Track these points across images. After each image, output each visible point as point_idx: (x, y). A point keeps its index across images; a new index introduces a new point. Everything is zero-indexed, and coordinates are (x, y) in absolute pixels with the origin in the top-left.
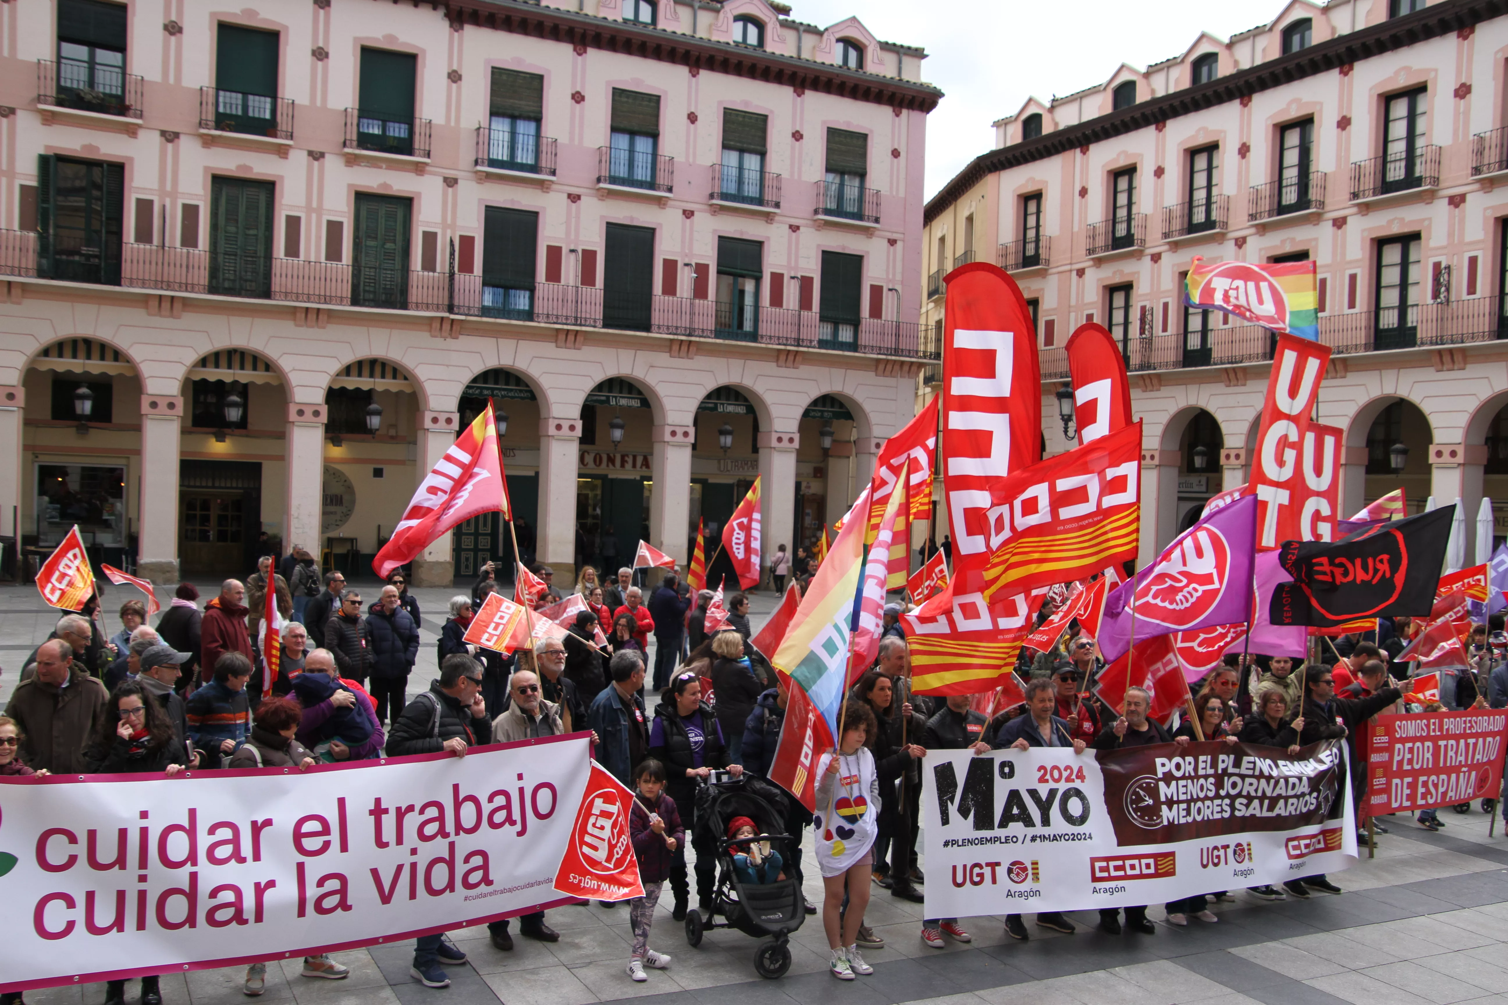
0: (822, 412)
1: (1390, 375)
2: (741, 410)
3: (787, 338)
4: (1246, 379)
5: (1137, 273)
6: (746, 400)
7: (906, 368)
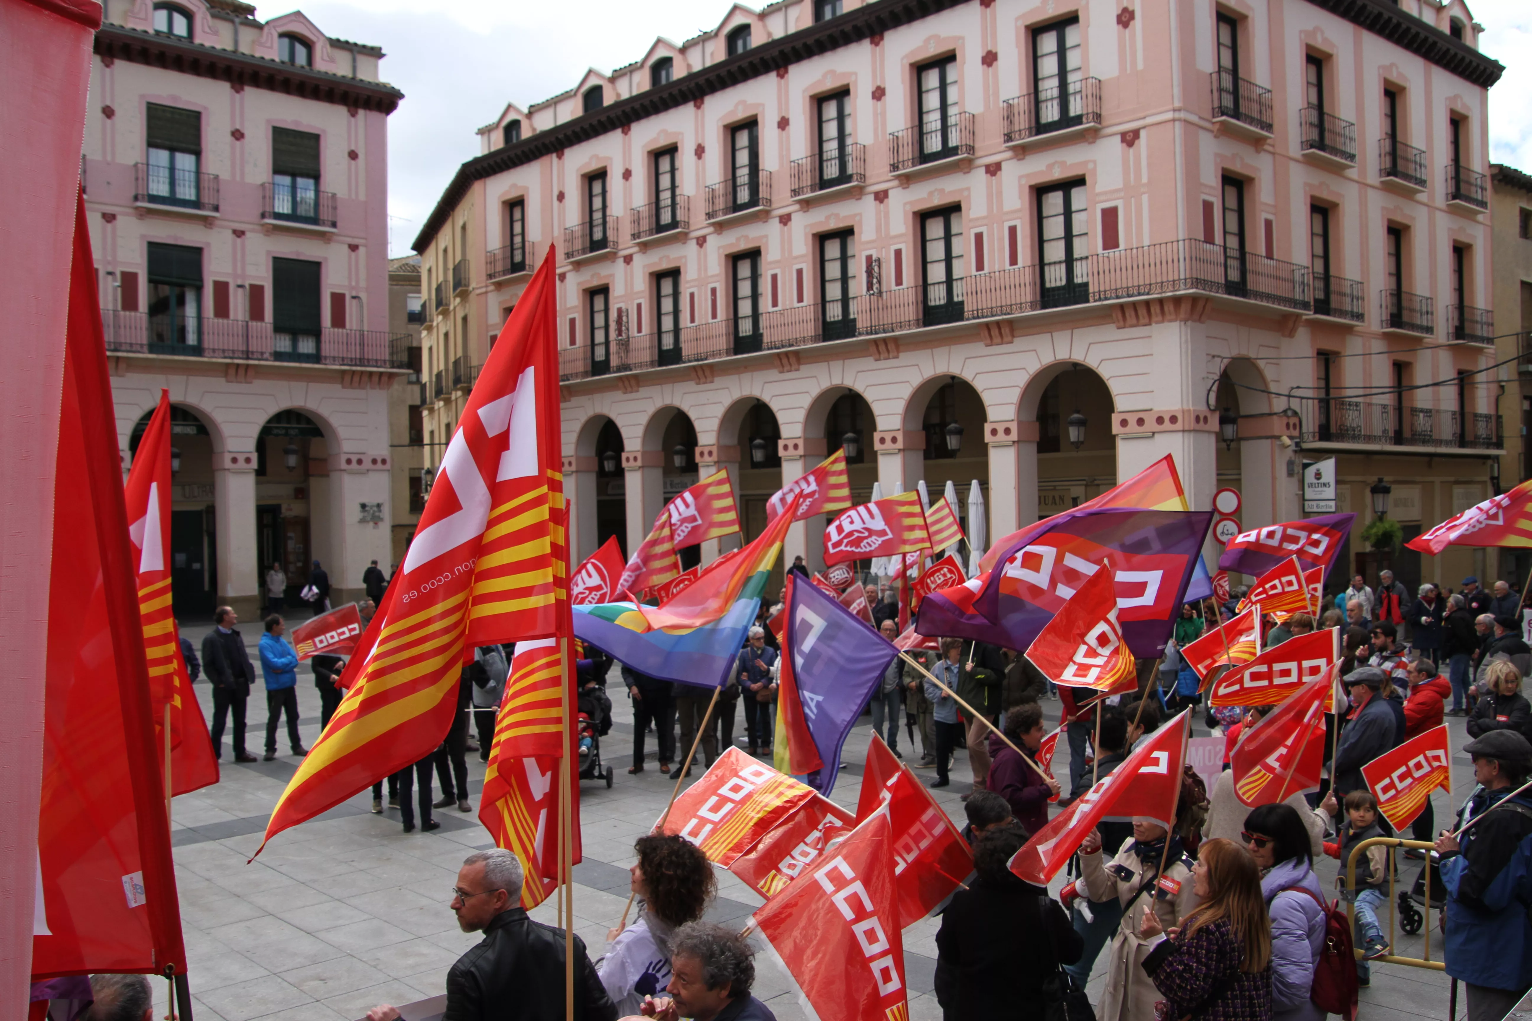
0: (286, 429)
1: (836, 366)
2: (191, 430)
3: (233, 351)
4: (713, 376)
5: (612, 275)
6: (196, 419)
7: (375, 379)
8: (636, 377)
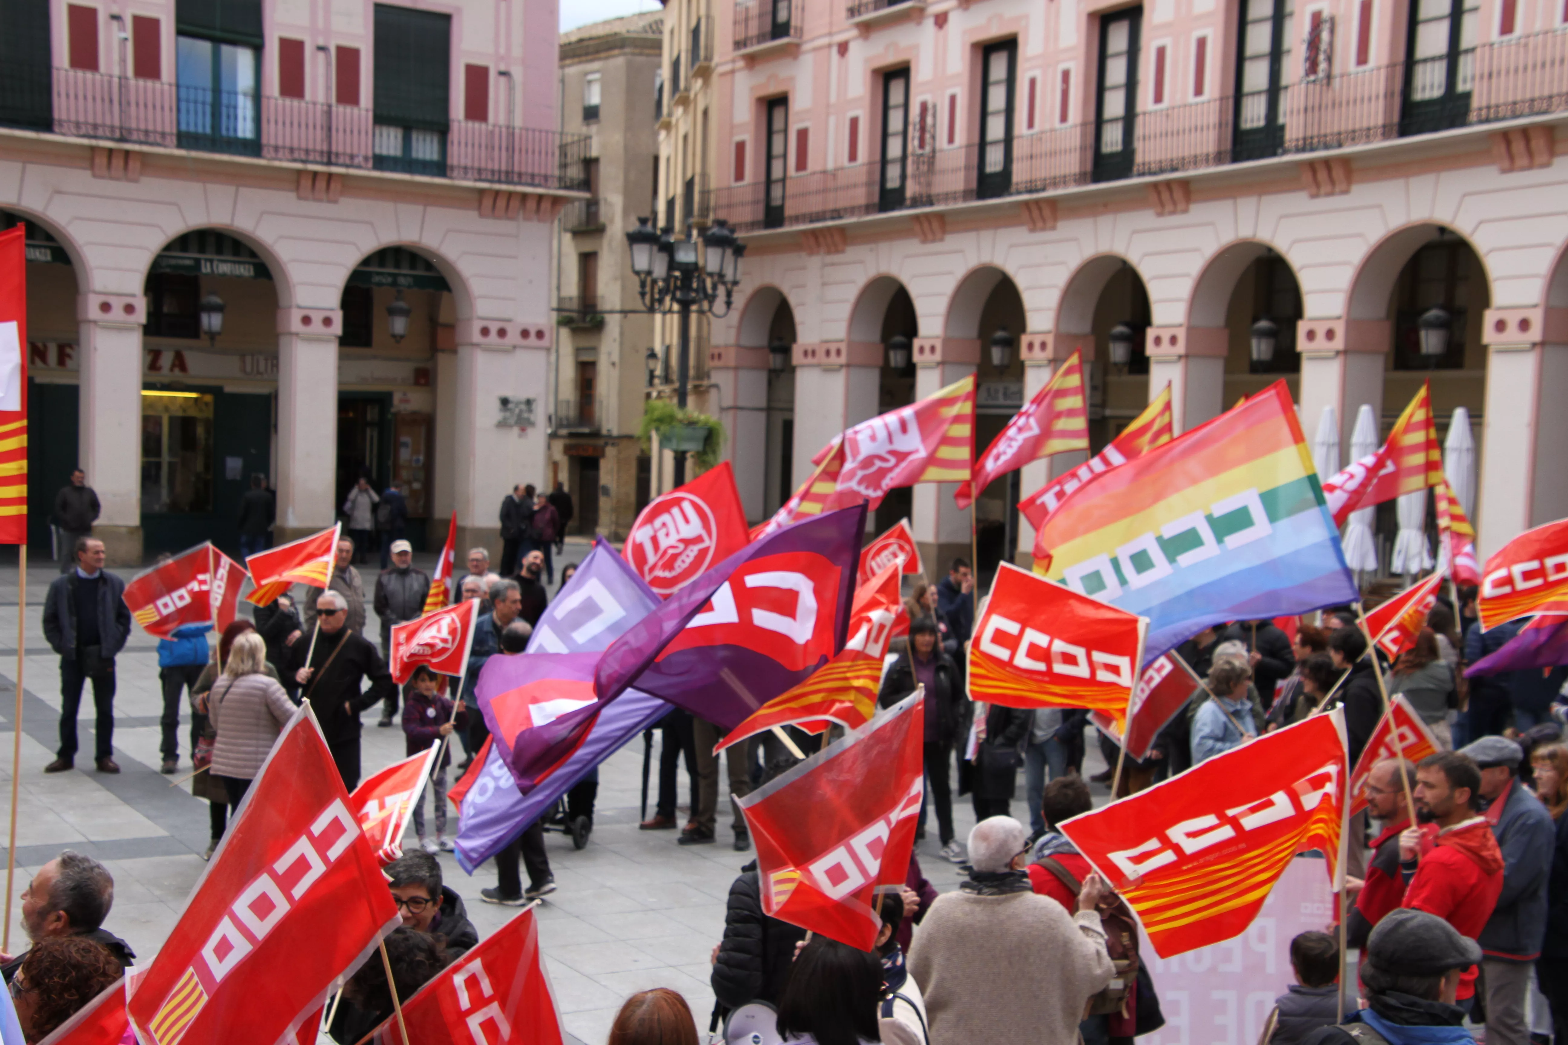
0: (395, 276)
1: (1247, 205)
2: (245, 271)
3: (307, 151)
4: (1055, 219)
5: (916, 47)
6: (253, 254)
7: (531, 204)
8: (941, 216)
